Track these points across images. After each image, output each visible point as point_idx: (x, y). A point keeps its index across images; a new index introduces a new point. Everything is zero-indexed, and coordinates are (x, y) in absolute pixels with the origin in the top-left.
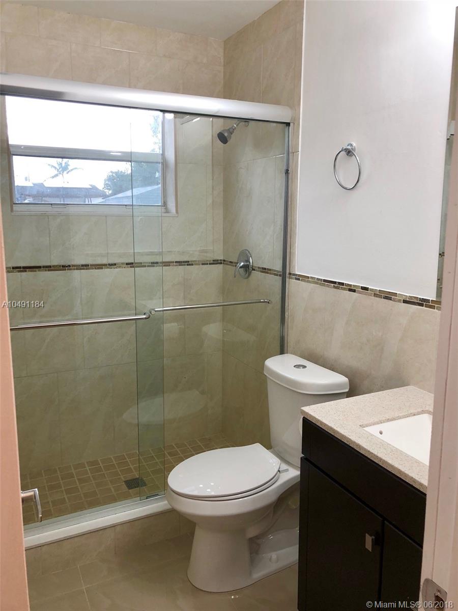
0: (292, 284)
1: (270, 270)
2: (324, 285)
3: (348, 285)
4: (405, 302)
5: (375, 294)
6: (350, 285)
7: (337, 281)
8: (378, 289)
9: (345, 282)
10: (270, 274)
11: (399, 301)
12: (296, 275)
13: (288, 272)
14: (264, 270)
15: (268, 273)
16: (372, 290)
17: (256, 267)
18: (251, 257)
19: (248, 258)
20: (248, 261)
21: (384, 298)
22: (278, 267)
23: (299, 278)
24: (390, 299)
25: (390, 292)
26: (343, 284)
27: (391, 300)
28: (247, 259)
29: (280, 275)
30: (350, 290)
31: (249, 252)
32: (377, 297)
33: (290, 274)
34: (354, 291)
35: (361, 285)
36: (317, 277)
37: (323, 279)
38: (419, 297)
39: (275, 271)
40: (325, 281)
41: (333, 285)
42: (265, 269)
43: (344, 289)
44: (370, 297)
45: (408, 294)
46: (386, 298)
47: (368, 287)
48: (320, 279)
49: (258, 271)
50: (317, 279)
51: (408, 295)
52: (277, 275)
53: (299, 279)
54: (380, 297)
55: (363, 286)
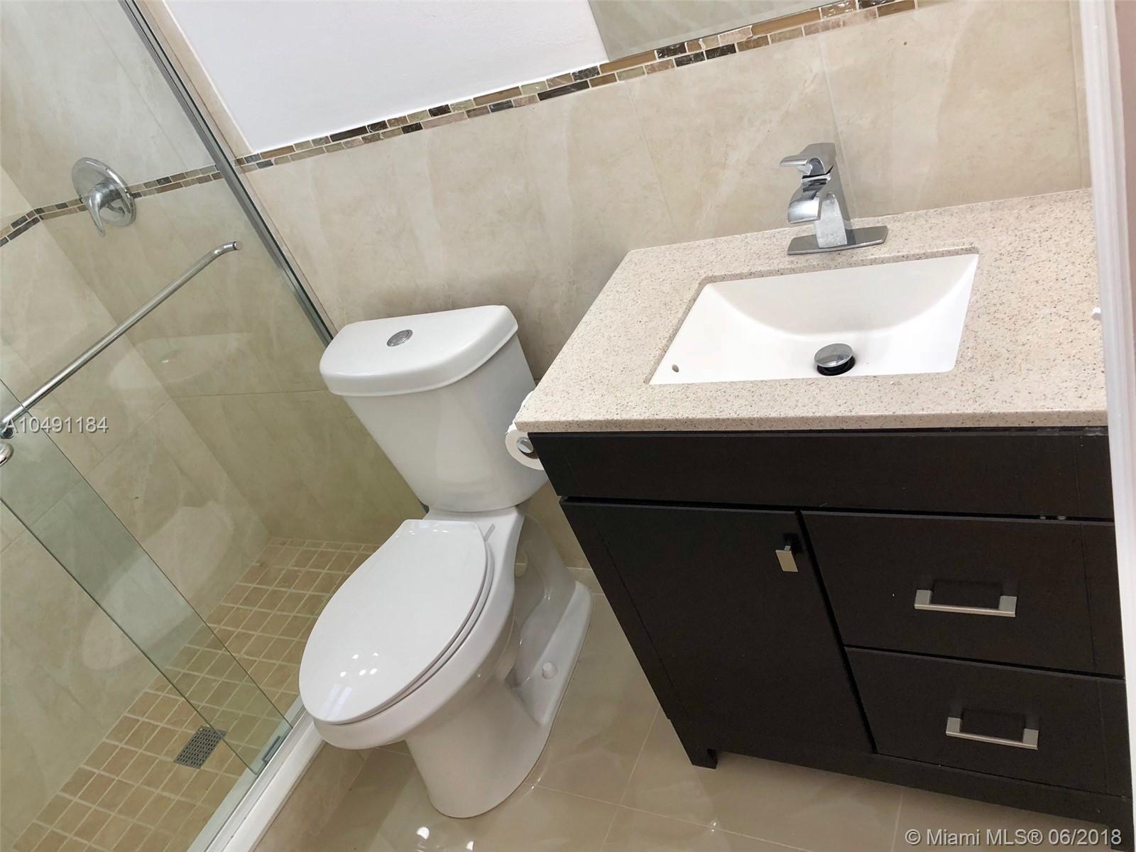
0: (258, 182)
1: (181, 176)
2: (339, 148)
3: (397, 120)
4: (544, 96)
5: (468, 112)
6: (403, 119)
7: (366, 124)
8: (472, 97)
9: (386, 119)
10: (187, 184)
11: (531, 100)
12: (256, 157)
13: (232, 160)
14: (165, 184)
15: (179, 186)
16: (457, 106)
17: (138, 186)
18: (108, 168)
19: (104, 175)
20: (107, 181)
21: (493, 111)
22: (198, 158)
23: (265, 161)
24: (509, 106)
25: (501, 92)
26: (382, 125)
27: (512, 107)
28: (101, 179)
29: (216, 177)
30: (407, 130)
31: (96, 161)
32: (476, 115)
33: (239, 162)
34: (418, 127)
35: (427, 108)
36: (310, 138)
37: (328, 134)
38: (571, 71)
39: (195, 172)
40: (336, 137)
41: (360, 137)
42: (167, 180)
43: (393, 134)
44: (463, 122)
45: (542, 77)
46: (498, 108)
47: (443, 104)
48: (321, 139)
49: (151, 193)
50: (314, 141)
51: (544, 79)
52: (206, 179)
53: (269, 164)
54: (483, 112)
55: (432, 107)
